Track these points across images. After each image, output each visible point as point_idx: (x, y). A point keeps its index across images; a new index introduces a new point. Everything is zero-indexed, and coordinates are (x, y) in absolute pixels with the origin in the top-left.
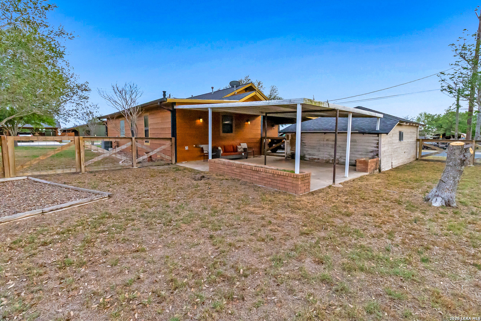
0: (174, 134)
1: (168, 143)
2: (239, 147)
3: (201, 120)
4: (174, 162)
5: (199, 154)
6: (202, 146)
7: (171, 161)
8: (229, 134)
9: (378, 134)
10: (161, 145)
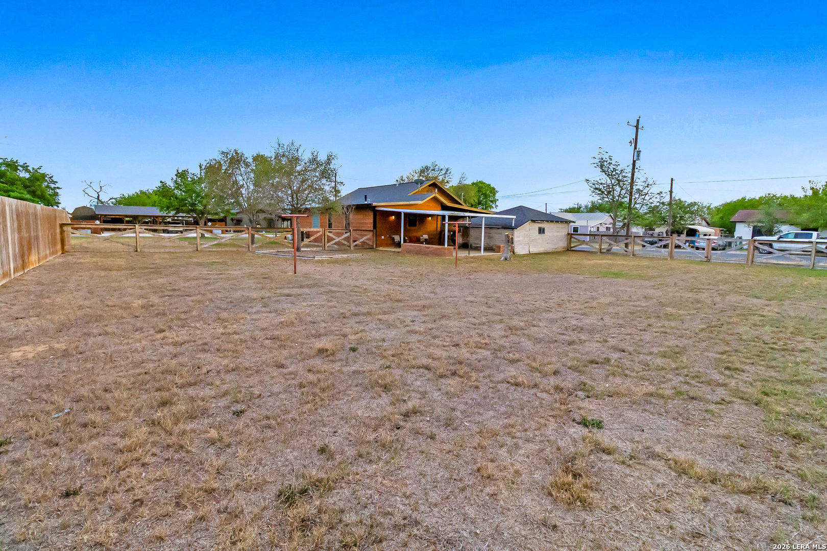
0: (375, 227)
1: (371, 234)
2: (421, 238)
3: (393, 217)
4: (375, 246)
5: (391, 242)
6: (393, 236)
7: (373, 246)
8: (414, 228)
9: (513, 229)
10: (366, 235)
